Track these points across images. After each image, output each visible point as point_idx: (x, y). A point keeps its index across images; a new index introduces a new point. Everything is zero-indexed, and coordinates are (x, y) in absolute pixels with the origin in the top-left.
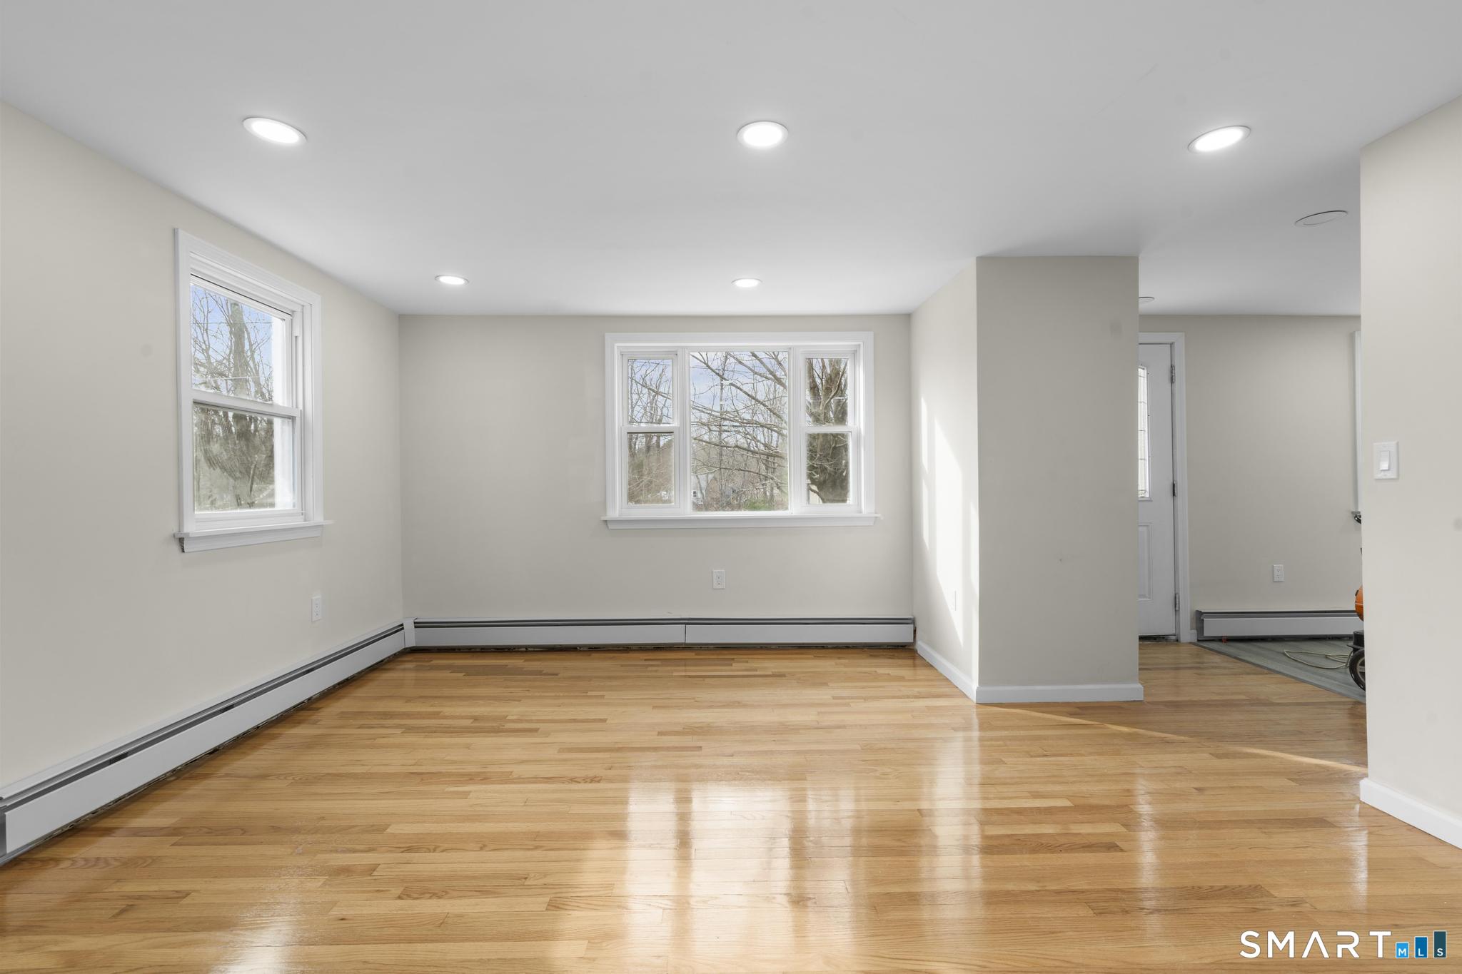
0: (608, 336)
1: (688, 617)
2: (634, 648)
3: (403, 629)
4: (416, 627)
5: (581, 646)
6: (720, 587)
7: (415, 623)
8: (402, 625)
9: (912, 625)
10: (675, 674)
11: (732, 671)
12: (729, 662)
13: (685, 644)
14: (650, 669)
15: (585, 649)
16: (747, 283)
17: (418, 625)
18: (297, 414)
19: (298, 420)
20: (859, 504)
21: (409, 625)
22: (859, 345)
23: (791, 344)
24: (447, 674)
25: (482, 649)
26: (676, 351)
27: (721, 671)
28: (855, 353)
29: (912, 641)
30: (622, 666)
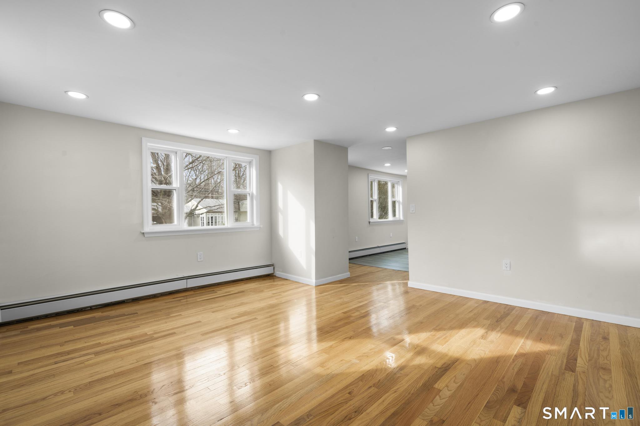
0: (144, 139)
1: (187, 276)
2: (158, 295)
5: (127, 300)
6: (201, 260)
9: (273, 267)
10: (198, 300)
11: (218, 295)
12: (214, 292)
13: (187, 288)
14: (182, 301)
15: (130, 301)
16: (233, 131)
20: (253, 221)
22: (252, 160)
23: (227, 156)
24: (57, 330)
25: (56, 314)
26: (177, 151)
27: (214, 295)
28: (250, 163)
29: (273, 272)
30: (166, 303)
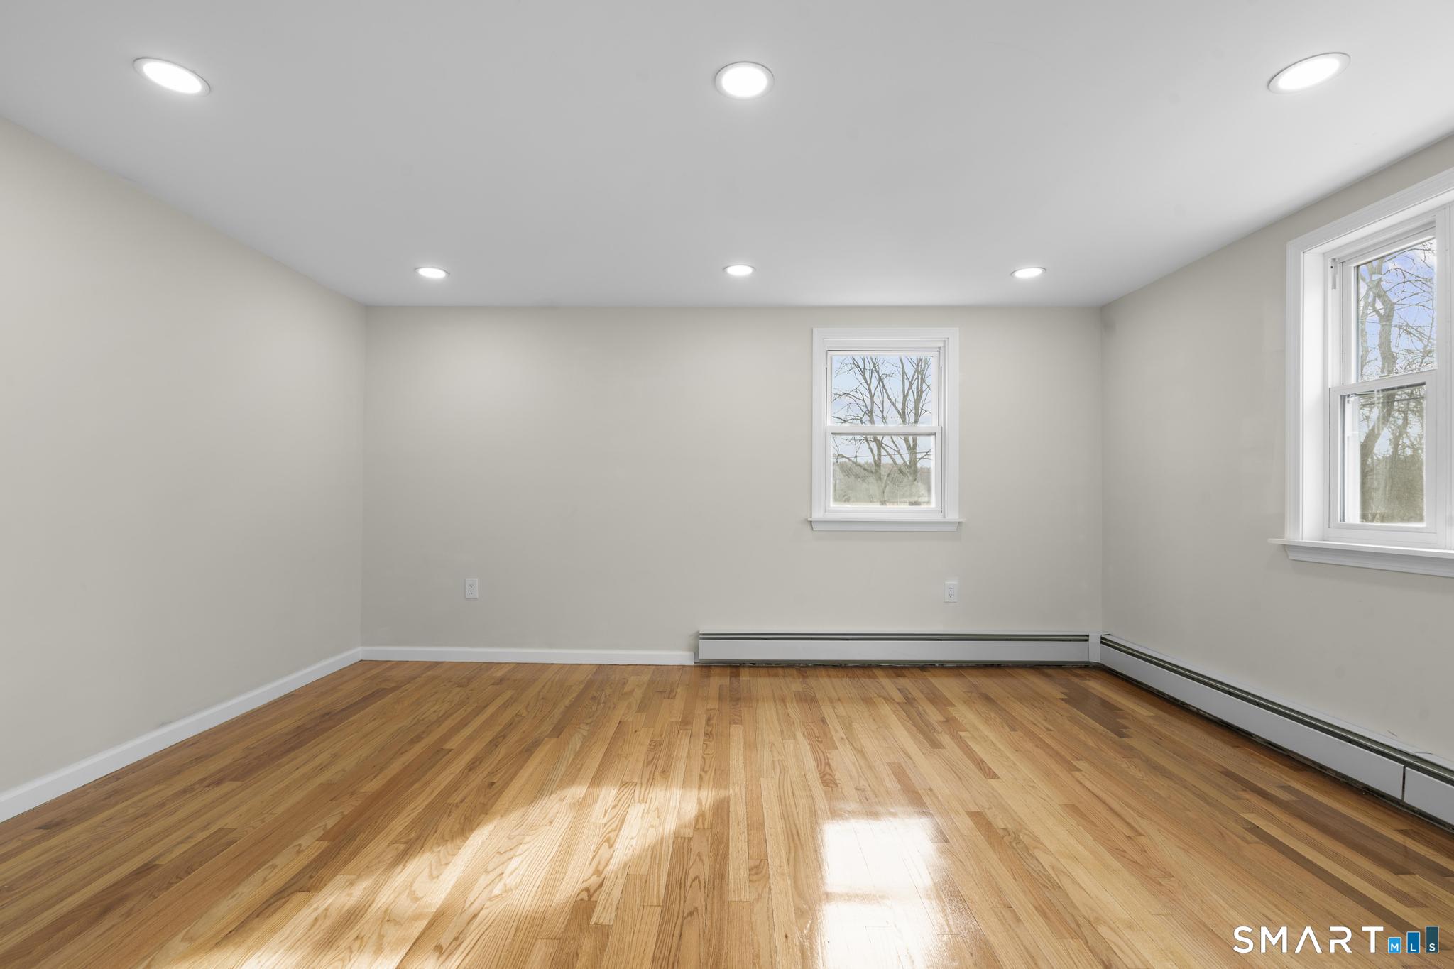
0: (1291, 248)
3: (1088, 640)
4: (1102, 643)
7: (1102, 638)
8: (1088, 636)
17: (1104, 641)
18: (938, 432)
19: (939, 436)
21: (1095, 640)
